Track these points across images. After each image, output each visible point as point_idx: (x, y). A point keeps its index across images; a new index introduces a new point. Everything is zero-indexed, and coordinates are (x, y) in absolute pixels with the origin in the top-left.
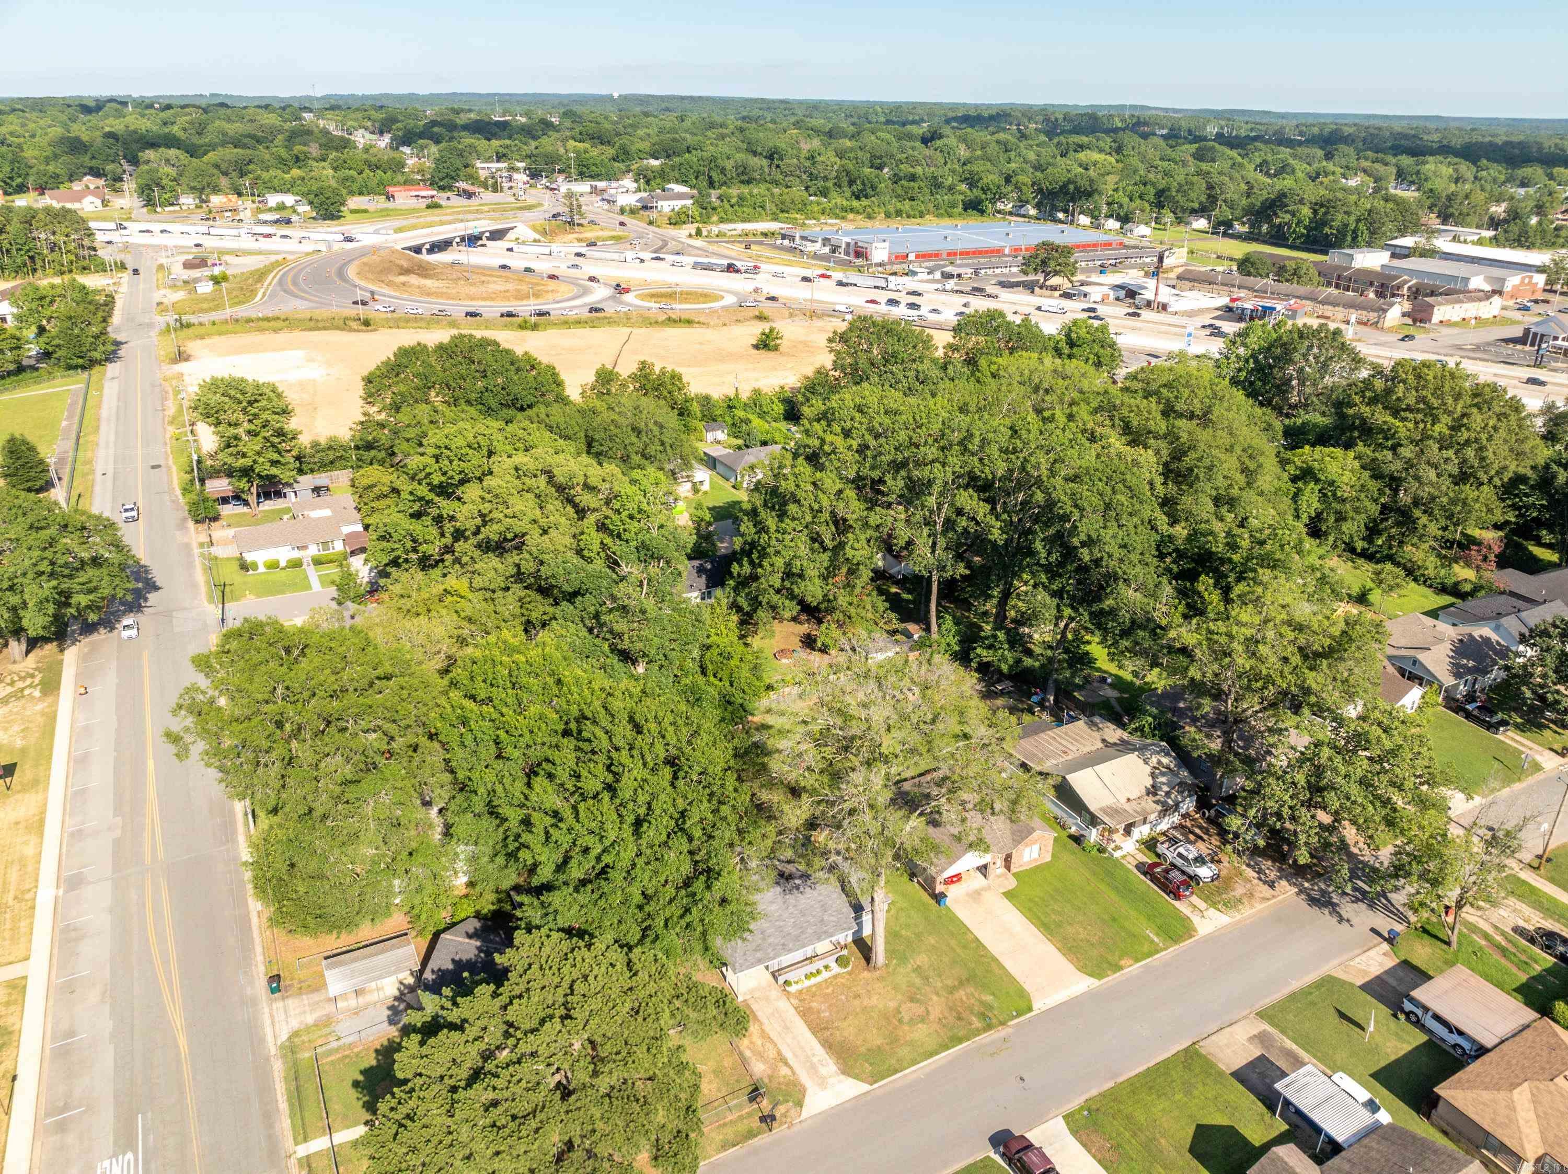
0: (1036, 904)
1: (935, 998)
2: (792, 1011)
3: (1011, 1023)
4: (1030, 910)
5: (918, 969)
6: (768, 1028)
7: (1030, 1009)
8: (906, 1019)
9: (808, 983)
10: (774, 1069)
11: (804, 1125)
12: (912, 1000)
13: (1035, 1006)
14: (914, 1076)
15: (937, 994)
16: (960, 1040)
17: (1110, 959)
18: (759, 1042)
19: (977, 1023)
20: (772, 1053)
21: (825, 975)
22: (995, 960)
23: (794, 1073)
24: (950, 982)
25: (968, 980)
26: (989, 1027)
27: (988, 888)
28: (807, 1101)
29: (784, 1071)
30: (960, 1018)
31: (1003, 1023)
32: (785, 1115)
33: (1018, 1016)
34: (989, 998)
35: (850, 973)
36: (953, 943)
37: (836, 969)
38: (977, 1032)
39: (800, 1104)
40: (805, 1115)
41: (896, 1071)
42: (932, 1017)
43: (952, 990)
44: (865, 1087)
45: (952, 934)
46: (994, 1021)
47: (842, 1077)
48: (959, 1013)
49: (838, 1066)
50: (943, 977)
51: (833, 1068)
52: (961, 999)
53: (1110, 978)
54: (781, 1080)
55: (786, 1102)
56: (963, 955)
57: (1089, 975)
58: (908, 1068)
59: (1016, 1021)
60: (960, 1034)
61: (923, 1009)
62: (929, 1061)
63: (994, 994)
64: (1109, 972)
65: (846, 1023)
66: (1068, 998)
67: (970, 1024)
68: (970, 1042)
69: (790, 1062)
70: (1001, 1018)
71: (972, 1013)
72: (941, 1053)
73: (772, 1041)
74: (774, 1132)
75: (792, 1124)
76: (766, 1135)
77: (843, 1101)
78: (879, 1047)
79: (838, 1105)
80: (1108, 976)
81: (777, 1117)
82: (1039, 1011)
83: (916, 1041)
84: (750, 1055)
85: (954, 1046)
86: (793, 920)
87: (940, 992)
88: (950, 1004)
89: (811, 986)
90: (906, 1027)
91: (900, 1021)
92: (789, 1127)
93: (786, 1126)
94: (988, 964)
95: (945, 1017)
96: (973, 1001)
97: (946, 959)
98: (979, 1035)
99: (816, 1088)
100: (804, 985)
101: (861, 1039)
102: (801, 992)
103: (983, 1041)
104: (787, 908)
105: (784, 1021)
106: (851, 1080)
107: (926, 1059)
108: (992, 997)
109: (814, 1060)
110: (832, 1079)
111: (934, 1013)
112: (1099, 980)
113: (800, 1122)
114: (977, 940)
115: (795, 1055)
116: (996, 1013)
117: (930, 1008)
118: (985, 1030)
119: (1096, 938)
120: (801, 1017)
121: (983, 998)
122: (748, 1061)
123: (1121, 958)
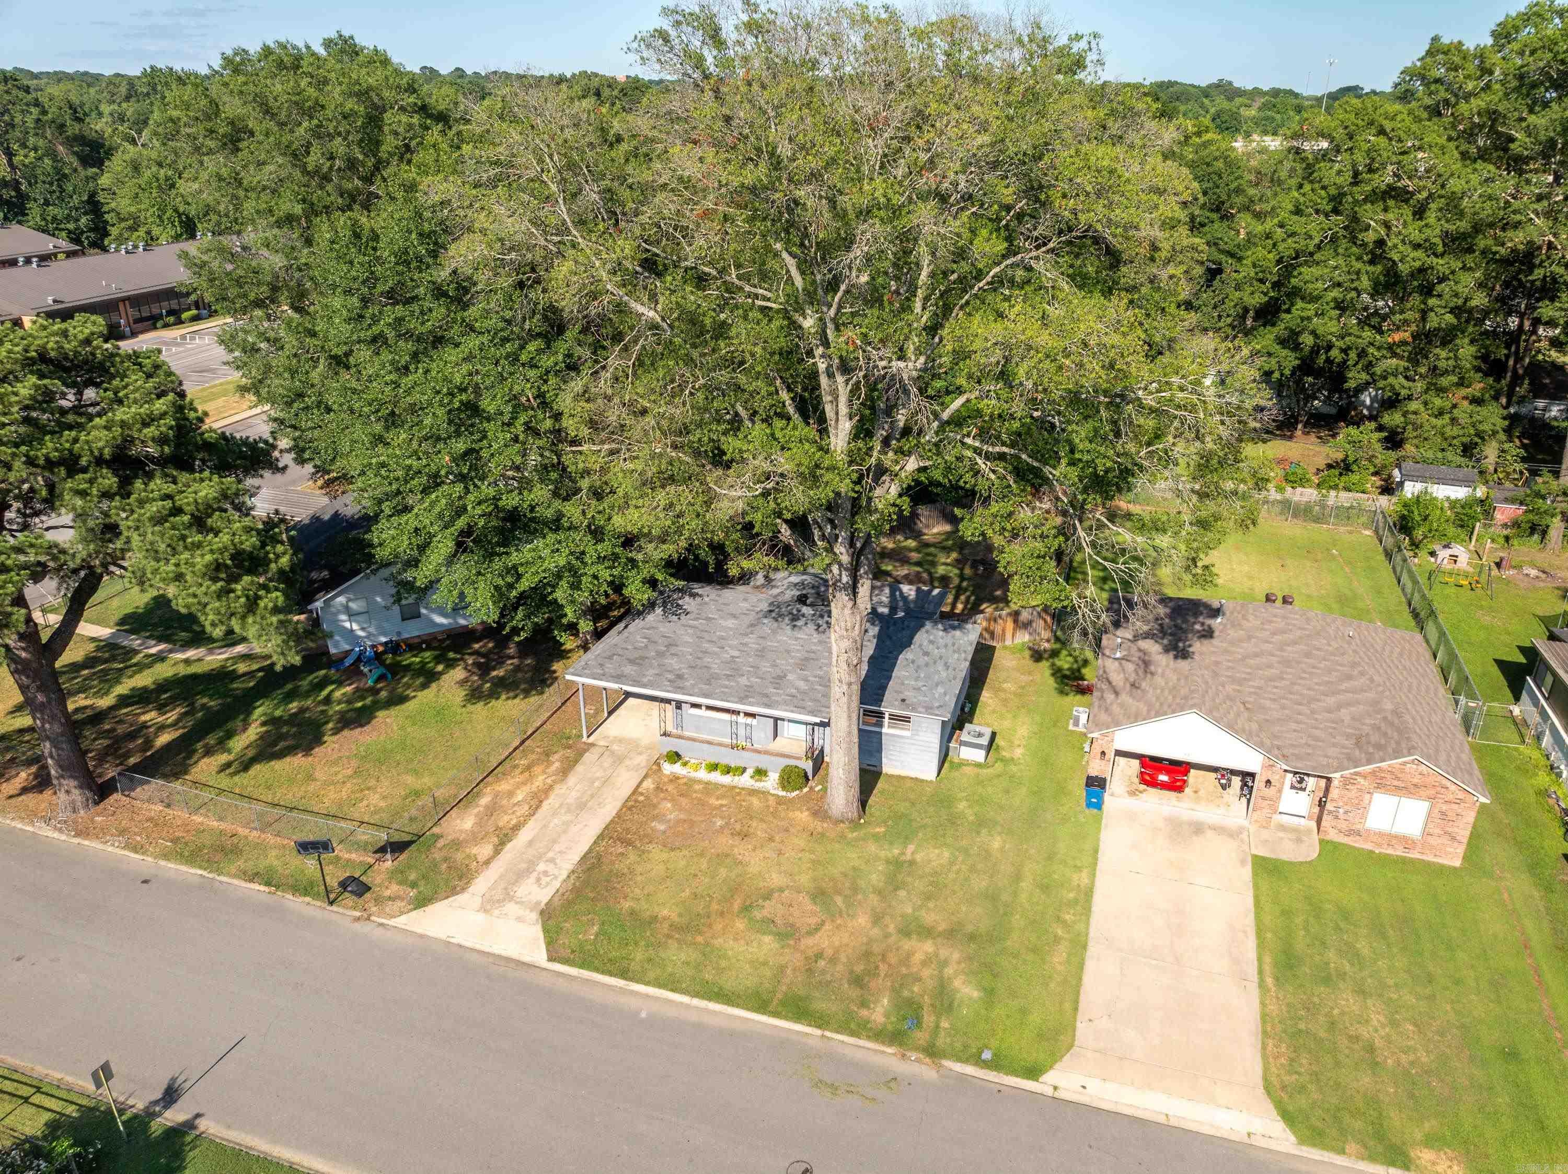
0: (1317, 912)
1: (862, 920)
2: (626, 791)
3: (947, 1063)
4: (1287, 913)
5: (901, 865)
6: (559, 790)
7: (1034, 1072)
8: (760, 914)
9: (701, 774)
10: (476, 838)
11: (378, 932)
12: (819, 895)
13: (1050, 1077)
14: (634, 1003)
15: (877, 919)
16: (801, 1015)
17: (1394, 1123)
18: (520, 796)
19: (880, 1015)
20: (505, 820)
21: (746, 780)
22: (1080, 945)
23: (487, 862)
24: (929, 918)
25: (972, 938)
26: (895, 1037)
27: (1233, 834)
28: (437, 907)
29: (485, 850)
30: (858, 981)
31: (932, 1052)
32: (379, 900)
33: (995, 1065)
34: (967, 991)
35: (780, 801)
36: (1032, 868)
37: (771, 783)
38: (857, 1028)
39: (421, 902)
40: (401, 921)
41: (624, 974)
42: (810, 941)
43: (914, 930)
44: (539, 956)
45: (1049, 858)
46: (922, 1036)
47: (534, 916)
48: (872, 973)
49: (556, 899)
50: (931, 905)
51: (543, 895)
52: (909, 955)
53: (1339, 1160)
54: (459, 856)
55: (414, 885)
56: (1023, 898)
57: (1288, 1117)
58: (647, 983)
59: (970, 1070)
60: (819, 1005)
61: (813, 921)
62: (696, 1002)
63: (990, 994)
64: (1352, 1147)
65: (665, 856)
66: (1162, 1119)
67: (864, 1004)
68: (818, 1032)
69: (509, 846)
70: (942, 1041)
71: (896, 991)
72: (738, 1006)
73: (538, 807)
74: (334, 908)
75: (368, 919)
76: (319, 903)
77: (478, 947)
78: (654, 919)
79: (460, 946)
80: (1342, 1152)
81: (368, 895)
82: (1049, 1091)
83: (725, 957)
84: (484, 801)
85: (776, 1014)
86: (736, 653)
87: (887, 919)
88: (877, 949)
89: (699, 782)
90: (740, 925)
91: (746, 909)
92: (358, 919)
93: (358, 914)
94: (1057, 940)
95: (833, 960)
96: (926, 973)
97: (979, 883)
98: (852, 1034)
99: (478, 900)
100: (694, 775)
101: (650, 888)
102: (675, 778)
103: (848, 1051)
104: (746, 635)
105: (592, 796)
106: (537, 932)
107: (696, 995)
108: (976, 994)
109: (541, 867)
110: (517, 907)
111: (824, 940)
112: (1302, 1141)
113: (382, 925)
114: (1089, 893)
115: (530, 843)
116: (945, 1024)
117: (827, 926)
118: (878, 1035)
119: (1404, 1059)
120: (624, 805)
121: (957, 983)
122: (466, 807)
123: (1431, 1141)
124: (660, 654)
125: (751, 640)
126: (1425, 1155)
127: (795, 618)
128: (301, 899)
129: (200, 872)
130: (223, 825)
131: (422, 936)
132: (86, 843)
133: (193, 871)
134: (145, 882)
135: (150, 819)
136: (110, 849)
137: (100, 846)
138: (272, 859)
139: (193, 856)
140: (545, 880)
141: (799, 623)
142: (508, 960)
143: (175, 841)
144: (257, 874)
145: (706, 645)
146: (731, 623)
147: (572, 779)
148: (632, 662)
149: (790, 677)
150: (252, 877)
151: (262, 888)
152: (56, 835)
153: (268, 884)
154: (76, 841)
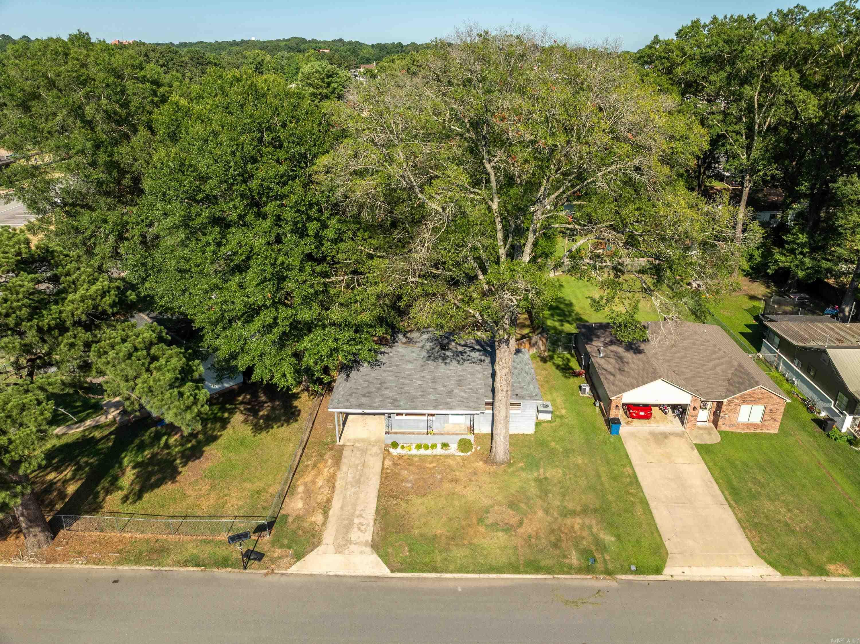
0: (734, 465)
1: (540, 514)
2: (379, 469)
3: (620, 576)
4: (722, 469)
5: (540, 482)
6: (340, 475)
7: (658, 571)
8: (489, 522)
9: (414, 452)
10: (309, 511)
11: (283, 579)
12: (512, 505)
13: (667, 571)
14: (451, 584)
15: (547, 512)
16: (538, 570)
17: (812, 554)
18: (320, 483)
19: (574, 559)
20: (322, 498)
21: (439, 451)
22: (645, 503)
23: (324, 524)
24: (570, 506)
25: (595, 511)
26: (588, 569)
27: (681, 435)
28: (310, 557)
29: (318, 518)
30: (555, 546)
31: (609, 573)
32: (273, 560)
33: (639, 571)
34: (608, 538)
35: (464, 459)
36: (603, 470)
37: (453, 448)
38: (570, 570)
39: (299, 556)
40: (294, 569)
41: (435, 570)
42: (521, 531)
43: (565, 513)
44: (384, 571)
45: (608, 462)
46: (600, 566)
47: (369, 550)
48: (559, 540)
49: (375, 537)
50: (567, 498)
51: (368, 536)
52: (572, 527)
53: (801, 579)
54: (306, 525)
55: (289, 547)
56: (607, 485)
57: (770, 564)
58: (452, 572)
59: (630, 577)
60: (543, 563)
61: (517, 519)
62: (482, 576)
63: (618, 537)
64: (803, 571)
65: (420, 500)
66: (723, 579)
67: (565, 556)
68: (551, 576)
69: (331, 513)
70: (610, 566)
71: (576, 546)
72: (504, 573)
73: (334, 487)
74: (248, 571)
75: (272, 573)
76: (237, 570)
77: (348, 574)
78: (435, 537)
79: (337, 576)
80: (800, 575)
81: (264, 559)
82: (670, 578)
83: (483, 548)
84: (301, 489)
85: (526, 572)
86: (420, 383)
87: (551, 510)
88: (555, 527)
89: (416, 456)
90: (482, 529)
91: (480, 520)
92: (266, 574)
93: (265, 571)
94: (633, 504)
95: (538, 538)
96: (585, 534)
97: (583, 483)
98: (568, 573)
99: (331, 548)
100: (410, 453)
101: (423, 520)
102: (401, 457)
103: (569, 583)
104: (422, 371)
105: (361, 475)
106: (374, 558)
107: (480, 572)
108: (613, 539)
109: (356, 521)
110: (356, 546)
111: (527, 529)
112: (783, 574)
113: (283, 574)
114: (635, 477)
115: (342, 508)
116: (607, 557)
117: (525, 521)
118: (579, 571)
119: (802, 526)
120: (381, 478)
121: (602, 536)
122: (292, 495)
123: (831, 560)
124: (379, 389)
125: (425, 373)
126: (831, 567)
127: (444, 358)
128: (224, 570)
129: (149, 568)
130: (147, 536)
131: (311, 575)
132: (57, 566)
133: (143, 568)
134: (115, 582)
135: (95, 542)
136: (77, 566)
137: (68, 566)
138: (191, 550)
139: (138, 560)
140: (363, 528)
141: (448, 361)
142: (369, 577)
143: (120, 552)
144: (187, 561)
145: (403, 380)
146: (410, 366)
147: (344, 468)
148: (364, 395)
149: (456, 391)
150: (186, 563)
151: (195, 569)
152: (32, 565)
153: (197, 565)
154: (50, 566)
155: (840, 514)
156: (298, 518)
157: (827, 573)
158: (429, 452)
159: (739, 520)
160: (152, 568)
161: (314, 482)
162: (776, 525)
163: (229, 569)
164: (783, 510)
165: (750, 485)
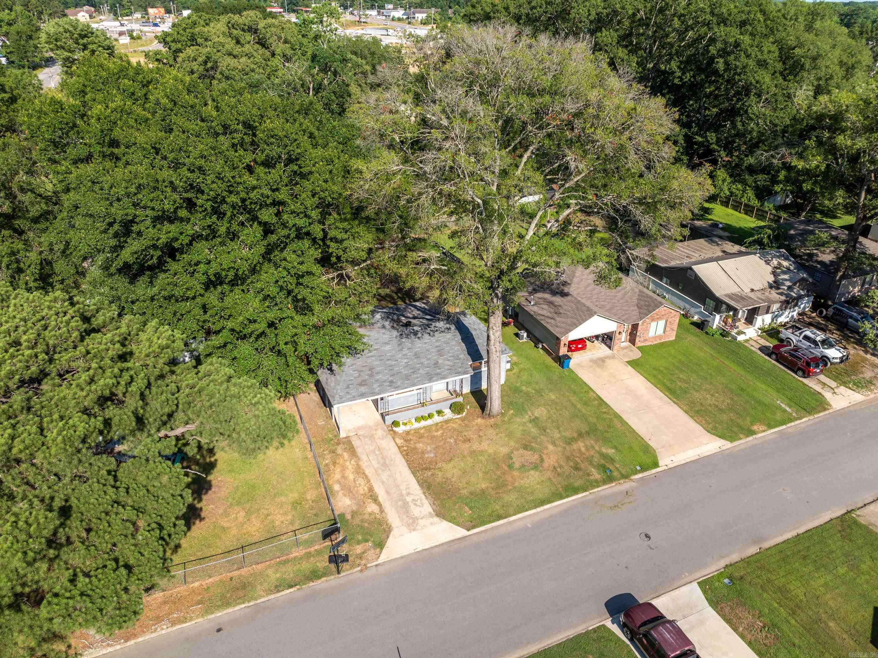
0: (661, 372)
1: (551, 447)
2: (395, 449)
3: (633, 477)
5: (535, 421)
6: (364, 464)
7: (656, 465)
8: (517, 465)
9: (416, 425)
10: (362, 504)
11: (380, 568)
12: (526, 447)
13: (661, 463)
14: (521, 524)
15: (554, 443)
16: (576, 491)
17: (742, 423)
19: (596, 475)
20: (363, 489)
21: (437, 419)
22: (619, 417)
23: (382, 511)
24: (568, 434)
25: (588, 433)
26: (610, 479)
27: (613, 357)
28: (390, 542)
29: (372, 508)
30: (577, 468)
31: (626, 477)
32: (360, 557)
33: (643, 470)
34: (611, 452)
36: (574, 399)
37: (448, 414)
38: (596, 484)
39: (380, 545)
40: (384, 557)
42: (546, 465)
43: (570, 441)
44: (461, 532)
45: (575, 393)
46: (615, 474)
47: (436, 519)
48: (576, 463)
49: (434, 507)
50: (561, 429)
51: (427, 508)
52: (580, 450)
53: (742, 441)
54: (367, 517)
55: (367, 541)
56: (584, 411)
57: (720, 437)
58: (514, 514)
59: (640, 475)
60: (576, 484)
61: (536, 457)
62: (539, 509)
63: (615, 447)
64: (741, 436)
65: (450, 465)
66: (698, 457)
67: (589, 475)
68: (587, 493)
69: (380, 499)
70: (623, 472)
71: (591, 463)
72: (553, 502)
73: (366, 477)
74: (342, 574)
75: (366, 568)
76: (332, 577)
77: (433, 545)
78: (483, 491)
79: (425, 550)
80: (741, 439)
81: (350, 559)
82: (666, 468)
83: (526, 488)
85: (567, 496)
87: (557, 442)
88: (568, 453)
89: (420, 428)
90: (516, 473)
91: (510, 467)
92: (361, 571)
93: (359, 568)
94: (611, 420)
95: (561, 467)
96: (592, 453)
97: (566, 413)
98: (598, 487)
99: (405, 529)
100: (413, 427)
101: (464, 481)
102: (408, 433)
103: (602, 493)
105: (383, 458)
106: (445, 525)
107: (536, 507)
108: (613, 451)
109: (409, 499)
110: (424, 520)
111: (550, 461)
112: (731, 442)
113: (376, 565)
114: (601, 399)
115: (388, 492)
116: (618, 466)
117: (544, 457)
118: (604, 482)
119: (726, 404)
120: (403, 456)
121: (604, 450)
123: (752, 423)
126: (755, 428)
127: (415, 334)
128: (319, 581)
129: (243, 606)
131: (402, 557)
132: (140, 639)
133: (237, 608)
134: (219, 630)
136: (164, 632)
137: (154, 635)
139: (226, 603)
140: (418, 503)
142: (453, 541)
147: (364, 457)
151: (291, 590)
155: (742, 390)
156: (354, 514)
157: (754, 433)
158: (429, 422)
159: (686, 412)
160: (247, 605)
161: (344, 477)
162: (710, 408)
163: (324, 579)
164: (708, 396)
165: (679, 384)
